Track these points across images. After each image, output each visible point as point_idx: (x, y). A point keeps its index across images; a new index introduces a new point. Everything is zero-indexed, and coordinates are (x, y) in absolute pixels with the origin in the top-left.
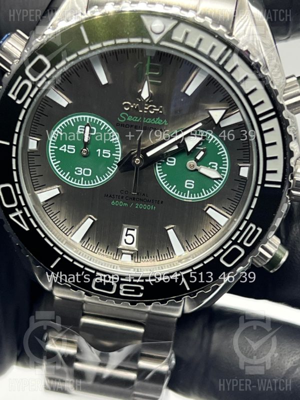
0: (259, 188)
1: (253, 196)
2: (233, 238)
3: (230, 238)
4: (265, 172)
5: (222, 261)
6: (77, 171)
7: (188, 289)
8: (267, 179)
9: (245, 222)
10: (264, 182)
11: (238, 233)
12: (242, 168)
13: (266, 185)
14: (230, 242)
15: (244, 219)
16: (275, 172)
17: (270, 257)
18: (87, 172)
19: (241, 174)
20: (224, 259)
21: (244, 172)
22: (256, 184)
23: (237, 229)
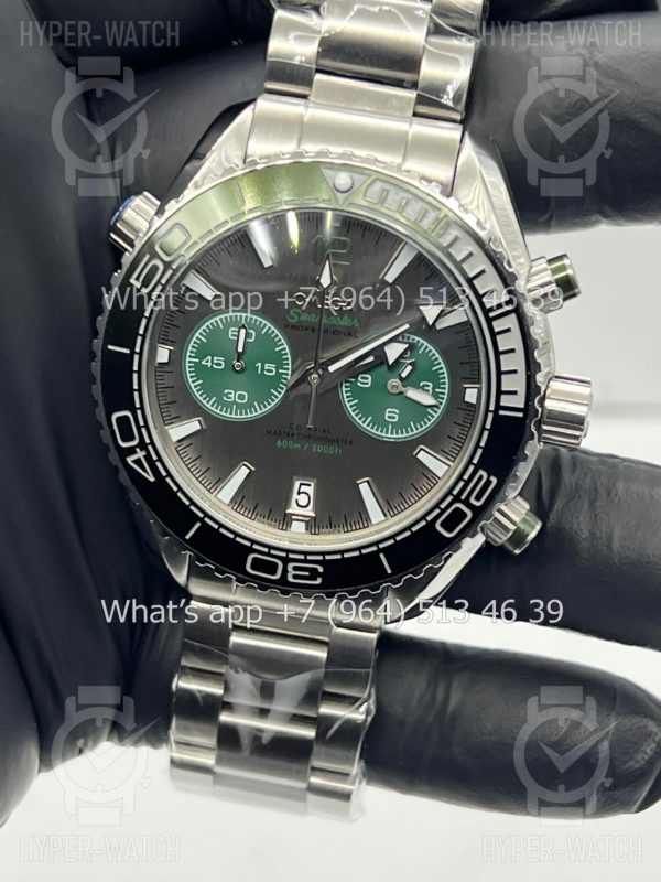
0: (490, 416)
1: (483, 429)
2: (455, 492)
3: (450, 492)
4: (500, 392)
5: (438, 527)
6: (226, 395)
7: (389, 572)
8: (502, 404)
9: (471, 468)
10: (498, 407)
11: (461, 484)
12: (468, 390)
13: (502, 413)
14: (450, 498)
15: (470, 462)
16: (515, 393)
17: (513, 527)
18: (241, 397)
19: (467, 399)
20: (442, 525)
21: (471, 396)
22: (487, 410)
23: (460, 478)
